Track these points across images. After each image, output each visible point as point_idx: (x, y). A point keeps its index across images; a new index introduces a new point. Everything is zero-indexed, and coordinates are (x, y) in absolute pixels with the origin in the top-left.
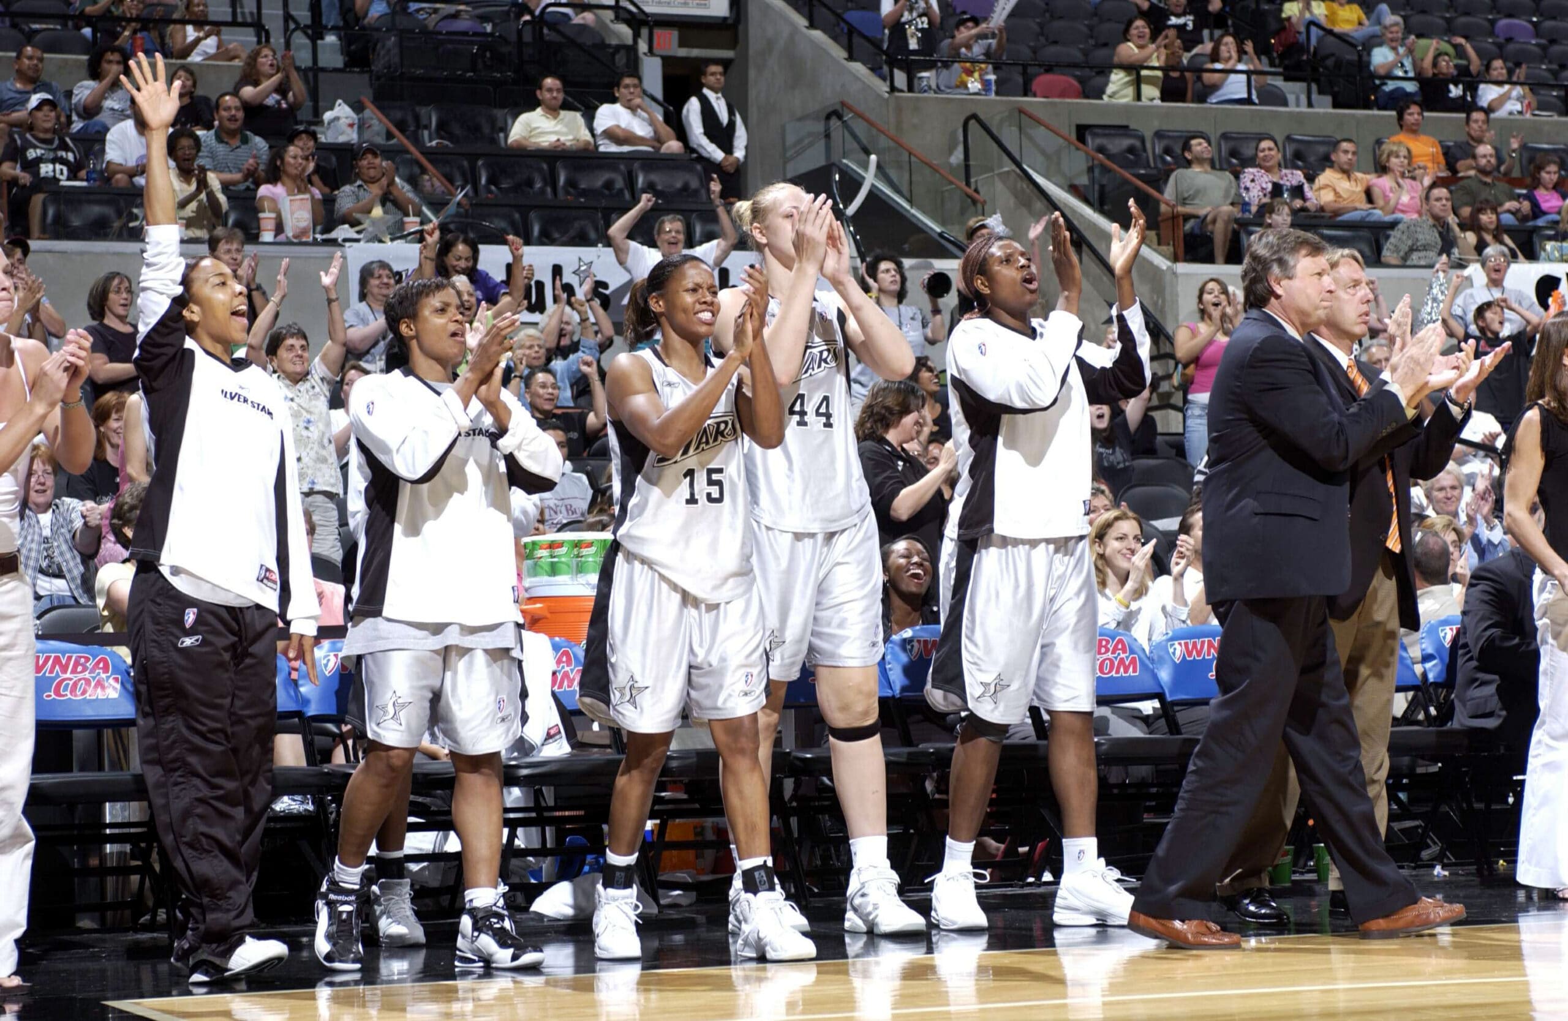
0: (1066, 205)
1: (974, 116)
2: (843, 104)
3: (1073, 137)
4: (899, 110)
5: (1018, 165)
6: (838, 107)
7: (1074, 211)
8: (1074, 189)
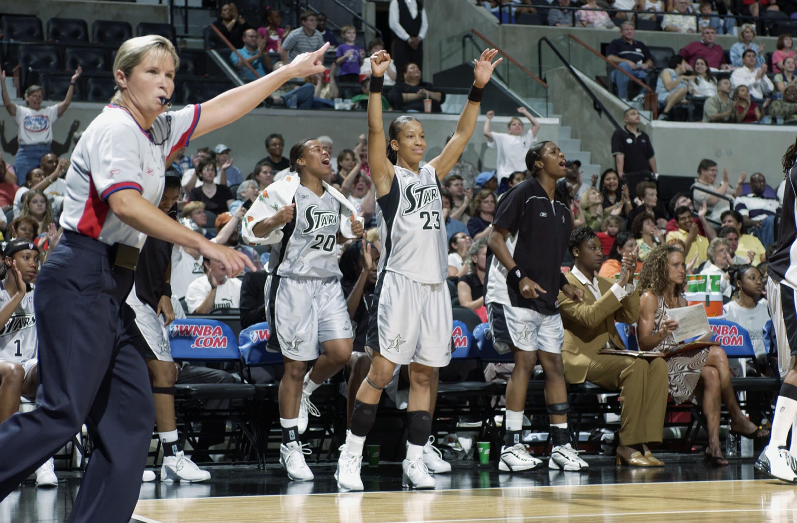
0: (593, 88)
1: (545, 39)
2: (473, 31)
3: (599, 50)
4: (504, 33)
5: (567, 65)
6: (471, 33)
7: (597, 91)
8: (599, 80)
